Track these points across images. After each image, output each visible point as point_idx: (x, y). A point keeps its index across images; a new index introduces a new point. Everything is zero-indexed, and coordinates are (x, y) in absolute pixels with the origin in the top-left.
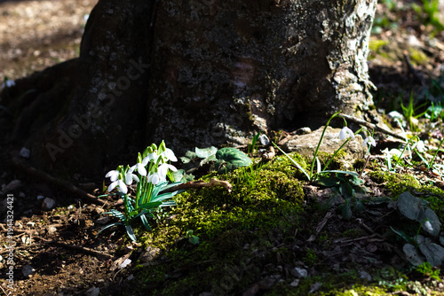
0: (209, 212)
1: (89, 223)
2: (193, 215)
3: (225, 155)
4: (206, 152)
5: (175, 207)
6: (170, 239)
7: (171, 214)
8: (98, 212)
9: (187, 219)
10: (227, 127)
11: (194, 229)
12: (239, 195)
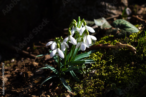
0: (123, 69)
1: (30, 74)
2: (111, 71)
3: (119, 24)
4: (100, 22)
5: (94, 64)
6: (98, 90)
7: (92, 69)
8: (35, 65)
9: (107, 74)
10: (107, 4)
11: (115, 82)
12: (142, 55)
